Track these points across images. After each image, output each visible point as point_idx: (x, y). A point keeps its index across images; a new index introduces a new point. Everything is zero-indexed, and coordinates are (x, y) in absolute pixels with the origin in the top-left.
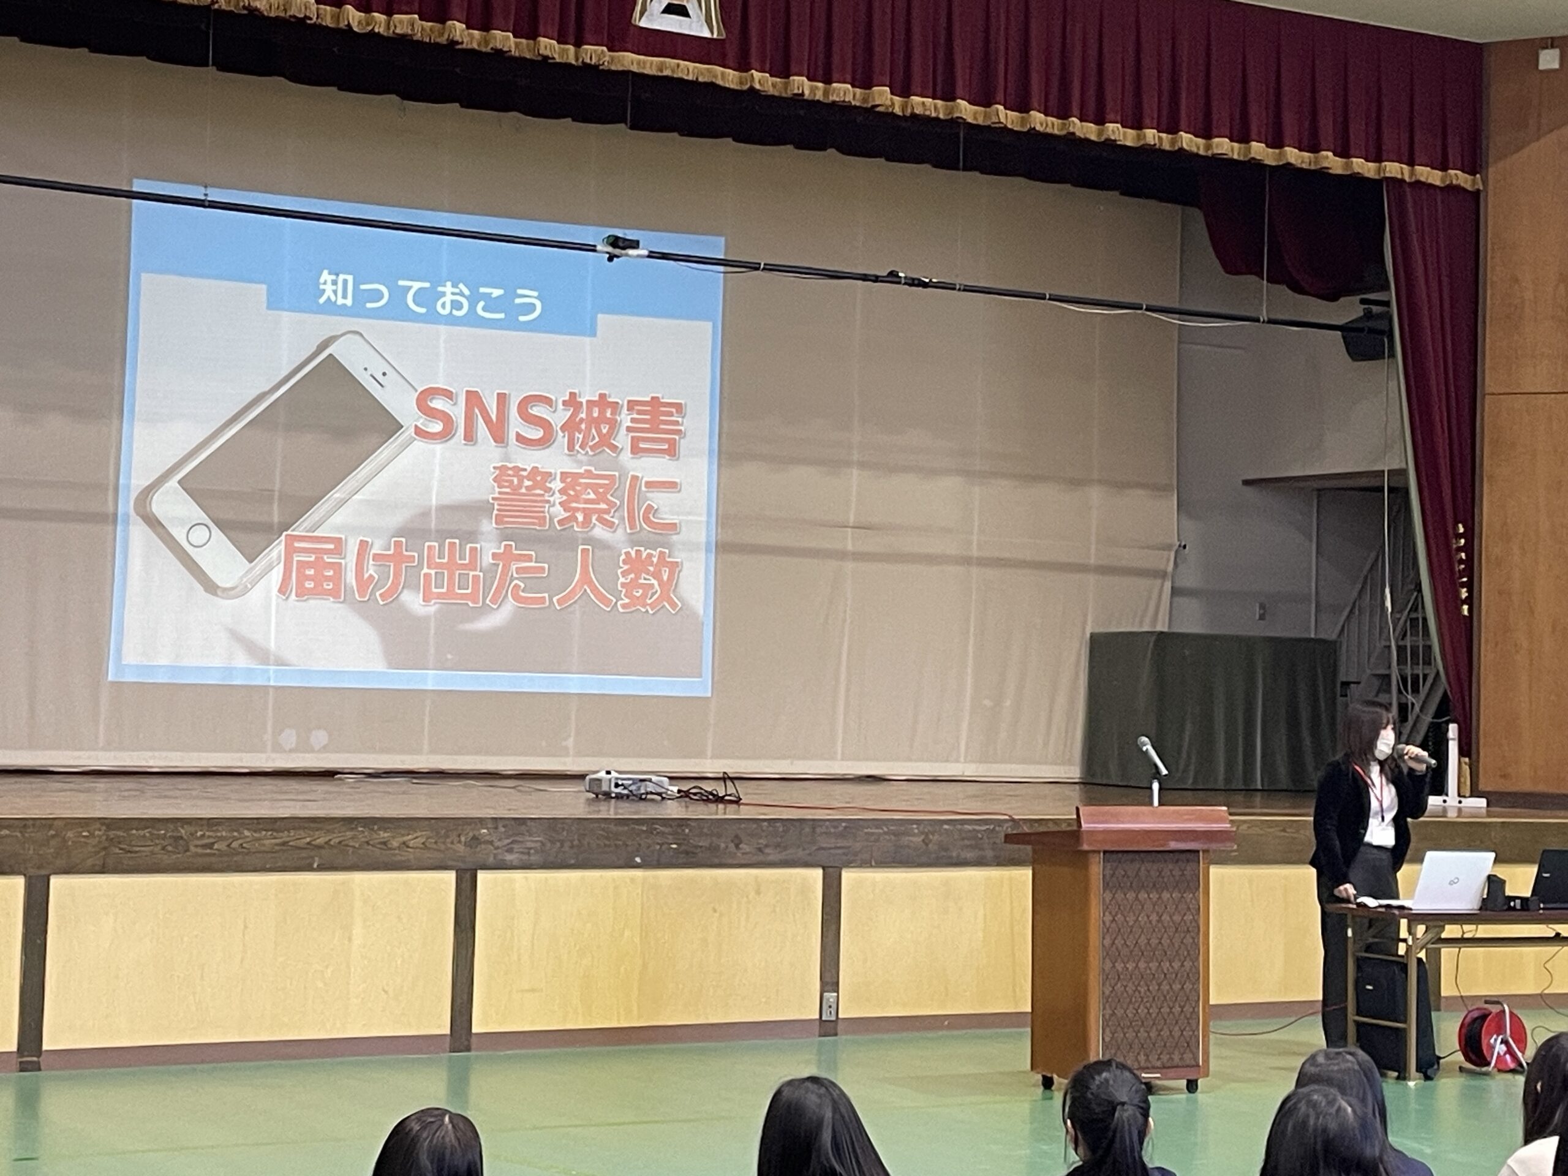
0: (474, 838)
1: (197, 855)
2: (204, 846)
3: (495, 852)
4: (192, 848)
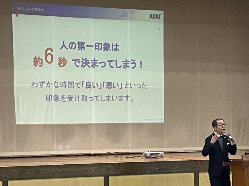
0: (108, 168)
1: (42, 174)
2: (44, 172)
4: (41, 173)
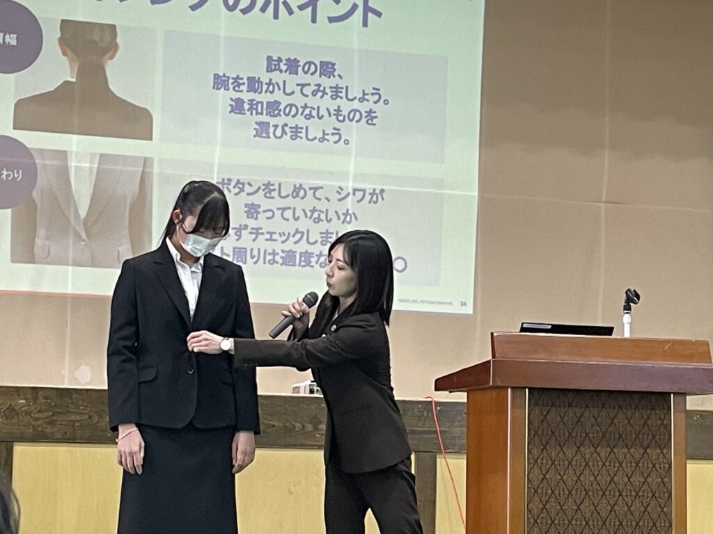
0: (11, 409)
3: (35, 423)
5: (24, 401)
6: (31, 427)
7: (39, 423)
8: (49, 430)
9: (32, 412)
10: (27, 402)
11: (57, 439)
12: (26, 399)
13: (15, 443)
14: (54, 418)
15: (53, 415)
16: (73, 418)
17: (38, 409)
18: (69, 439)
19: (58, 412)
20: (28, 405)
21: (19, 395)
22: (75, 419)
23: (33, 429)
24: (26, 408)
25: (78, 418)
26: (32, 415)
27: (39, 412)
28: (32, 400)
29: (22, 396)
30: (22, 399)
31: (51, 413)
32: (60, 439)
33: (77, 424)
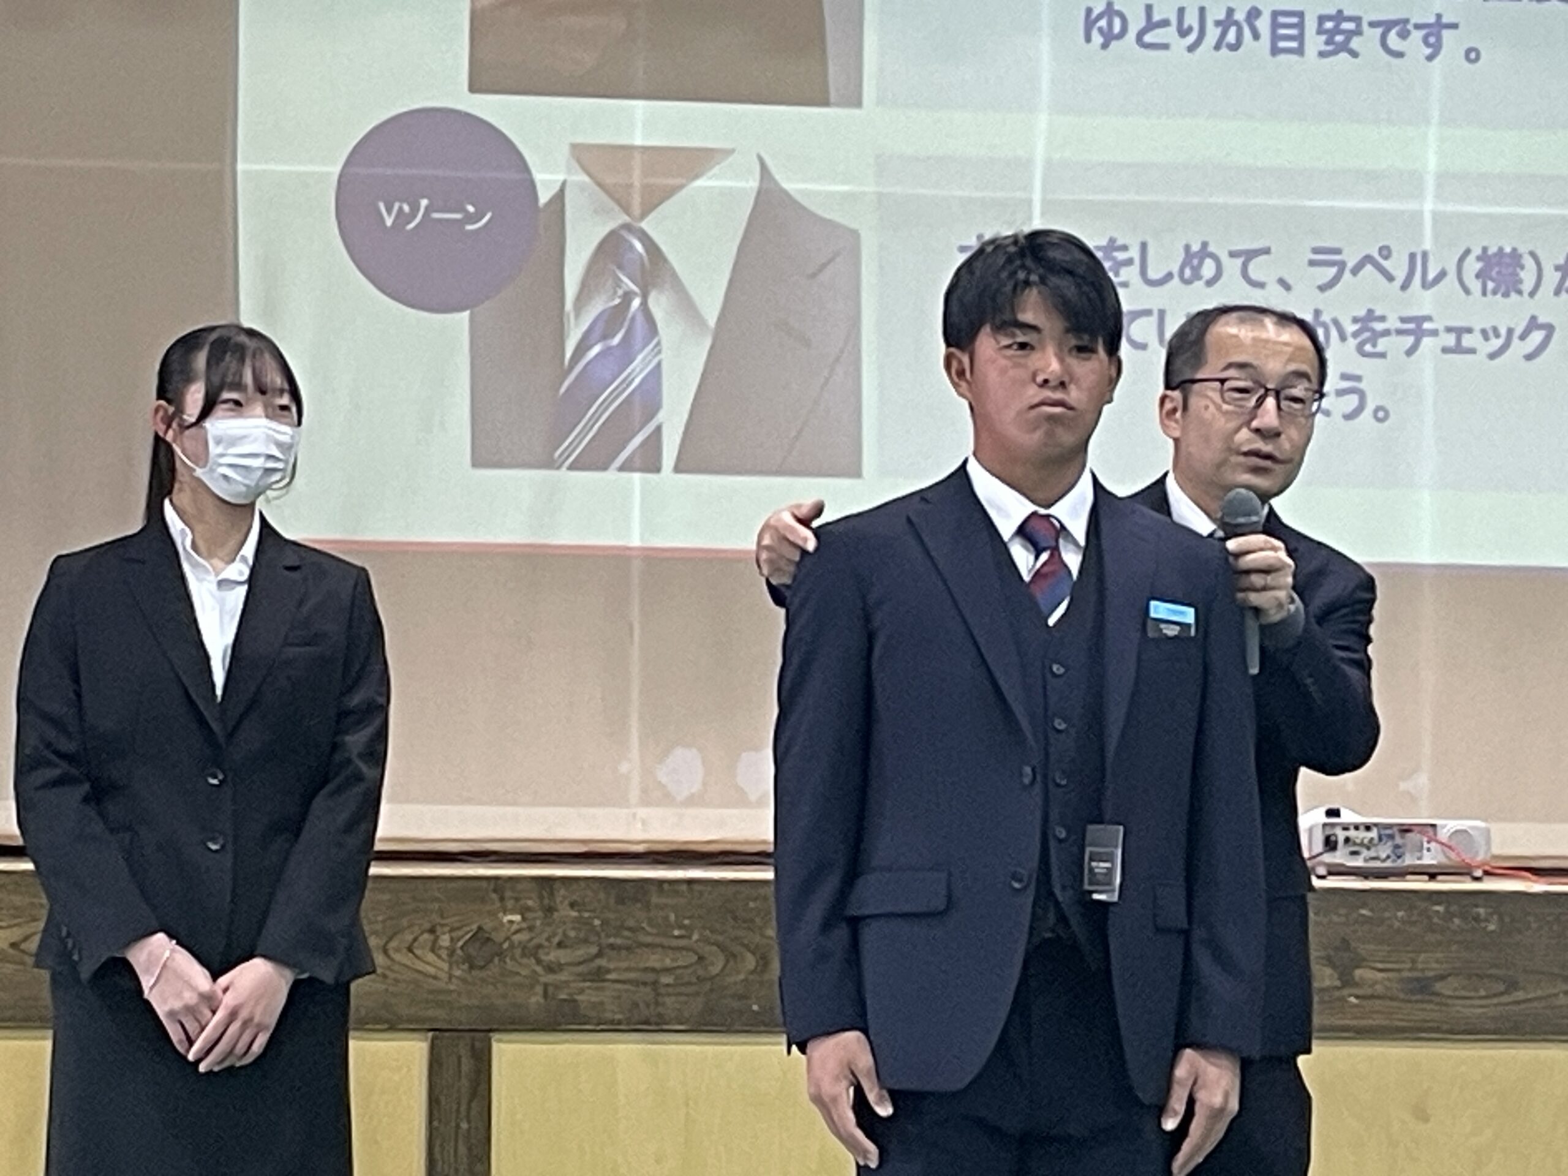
3: (550, 978)
5: (517, 918)
6: (539, 989)
7: (563, 977)
8: (587, 997)
9: (539, 946)
10: (524, 919)
11: (612, 1022)
12: (524, 911)
13: (495, 1036)
14: (602, 962)
15: (599, 955)
16: (654, 960)
17: (556, 940)
18: (647, 1022)
19: (612, 947)
20: (531, 929)
21: (502, 899)
22: (657, 965)
23: (545, 995)
24: (523, 937)
25: (668, 962)
26: (543, 957)
27: (560, 945)
28: (540, 914)
29: (510, 904)
30: (513, 912)
31: (594, 950)
32: (619, 1023)
33: (666, 979)
